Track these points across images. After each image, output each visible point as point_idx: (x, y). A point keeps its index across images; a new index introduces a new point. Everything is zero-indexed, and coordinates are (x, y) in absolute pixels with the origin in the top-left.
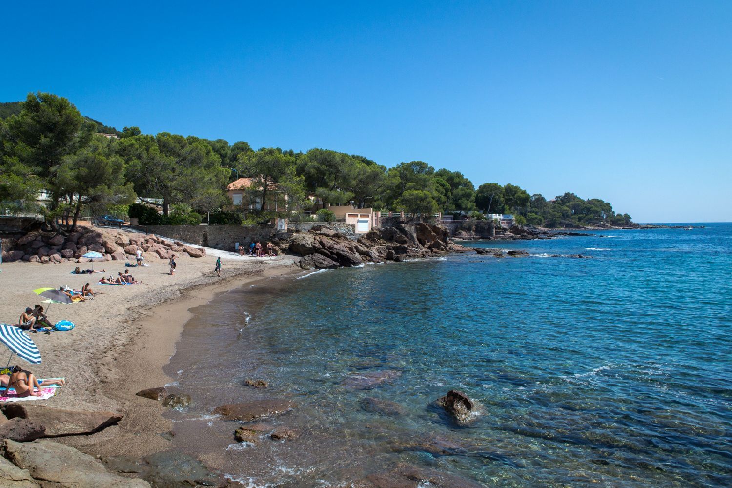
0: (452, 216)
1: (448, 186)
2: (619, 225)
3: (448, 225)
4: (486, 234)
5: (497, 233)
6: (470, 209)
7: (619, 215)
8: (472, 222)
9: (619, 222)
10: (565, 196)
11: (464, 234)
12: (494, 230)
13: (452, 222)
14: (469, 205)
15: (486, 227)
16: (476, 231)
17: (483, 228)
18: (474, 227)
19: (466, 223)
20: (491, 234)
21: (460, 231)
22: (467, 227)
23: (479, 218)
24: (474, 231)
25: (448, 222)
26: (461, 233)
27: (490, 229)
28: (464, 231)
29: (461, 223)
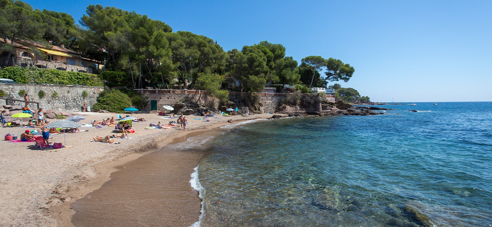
0: (275, 89)
1: (270, 54)
2: (364, 103)
3: (270, 98)
4: (312, 109)
5: (324, 108)
6: (295, 81)
7: (363, 97)
8: (297, 95)
9: (364, 101)
10: (334, 85)
11: (289, 109)
12: (321, 105)
13: (275, 95)
14: (294, 77)
15: (312, 102)
16: (302, 106)
17: (309, 103)
18: (298, 101)
19: (290, 96)
20: (318, 109)
21: (284, 105)
22: (292, 101)
23: (304, 91)
24: (298, 105)
25: (270, 95)
26: (285, 108)
27: (316, 103)
28: (289, 105)
29: (285, 96)
